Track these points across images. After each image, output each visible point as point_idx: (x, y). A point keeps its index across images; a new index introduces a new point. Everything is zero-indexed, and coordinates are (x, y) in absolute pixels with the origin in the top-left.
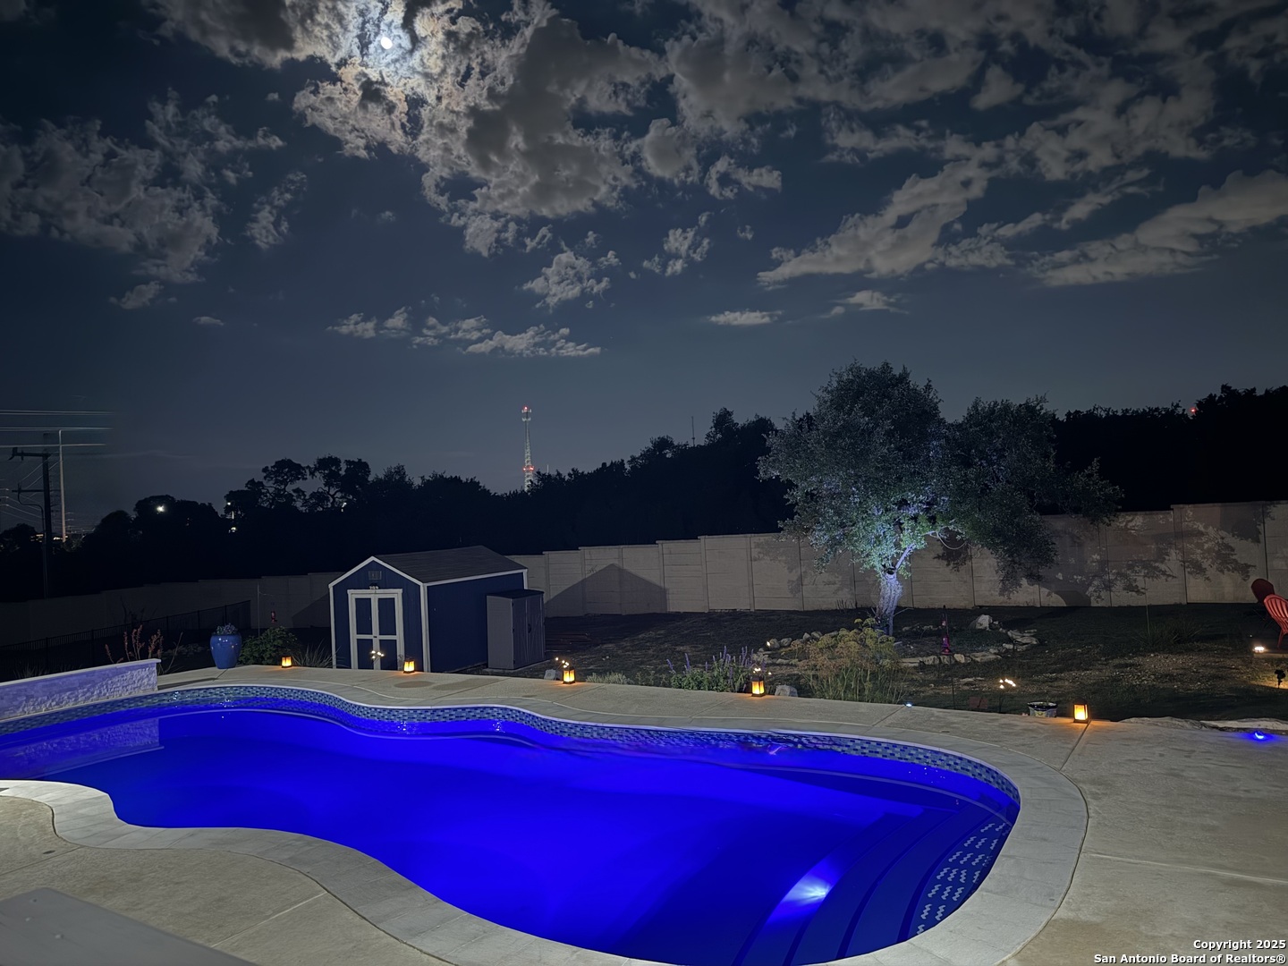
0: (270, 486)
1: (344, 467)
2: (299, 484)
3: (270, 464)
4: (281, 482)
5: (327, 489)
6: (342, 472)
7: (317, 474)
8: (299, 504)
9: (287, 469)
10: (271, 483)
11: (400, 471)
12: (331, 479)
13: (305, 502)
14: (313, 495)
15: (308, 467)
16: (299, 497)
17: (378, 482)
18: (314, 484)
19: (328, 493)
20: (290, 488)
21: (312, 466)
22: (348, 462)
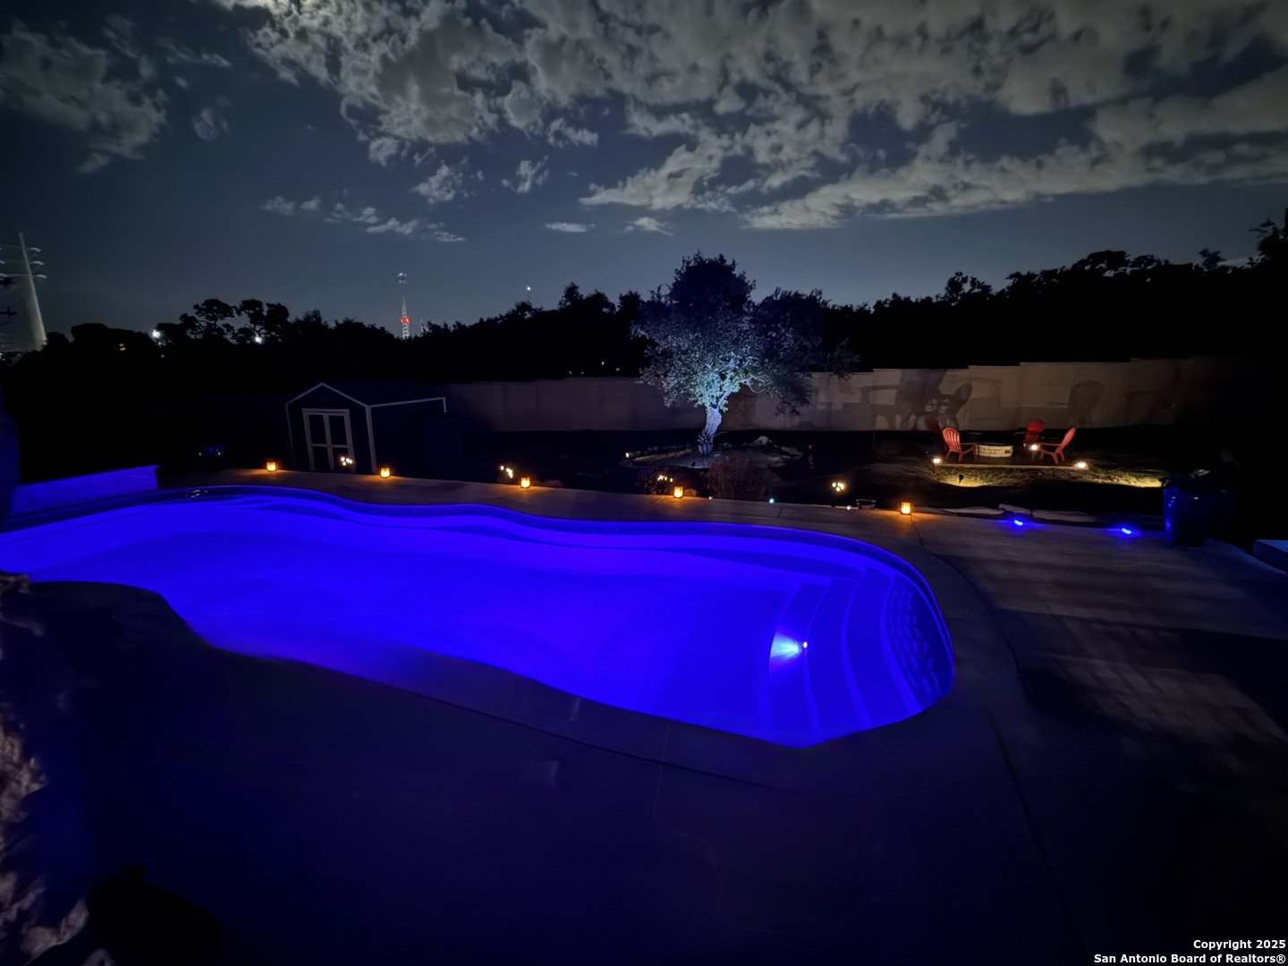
0: (203, 321)
1: (266, 309)
2: (228, 320)
3: (201, 302)
4: (211, 318)
5: (252, 326)
6: (265, 313)
7: (243, 313)
8: (229, 337)
9: (215, 308)
10: (203, 318)
11: (316, 314)
12: (255, 319)
13: (235, 336)
14: (241, 330)
15: (235, 307)
16: (228, 331)
17: (298, 322)
18: (241, 321)
19: (254, 329)
20: (220, 323)
21: (238, 306)
22: (269, 305)
